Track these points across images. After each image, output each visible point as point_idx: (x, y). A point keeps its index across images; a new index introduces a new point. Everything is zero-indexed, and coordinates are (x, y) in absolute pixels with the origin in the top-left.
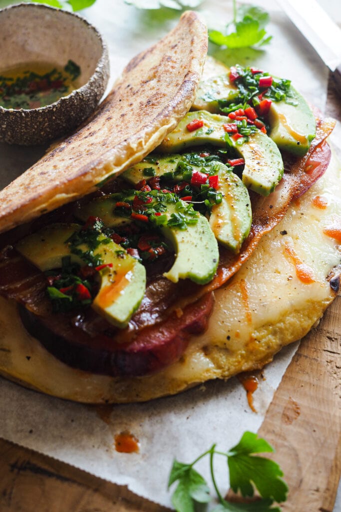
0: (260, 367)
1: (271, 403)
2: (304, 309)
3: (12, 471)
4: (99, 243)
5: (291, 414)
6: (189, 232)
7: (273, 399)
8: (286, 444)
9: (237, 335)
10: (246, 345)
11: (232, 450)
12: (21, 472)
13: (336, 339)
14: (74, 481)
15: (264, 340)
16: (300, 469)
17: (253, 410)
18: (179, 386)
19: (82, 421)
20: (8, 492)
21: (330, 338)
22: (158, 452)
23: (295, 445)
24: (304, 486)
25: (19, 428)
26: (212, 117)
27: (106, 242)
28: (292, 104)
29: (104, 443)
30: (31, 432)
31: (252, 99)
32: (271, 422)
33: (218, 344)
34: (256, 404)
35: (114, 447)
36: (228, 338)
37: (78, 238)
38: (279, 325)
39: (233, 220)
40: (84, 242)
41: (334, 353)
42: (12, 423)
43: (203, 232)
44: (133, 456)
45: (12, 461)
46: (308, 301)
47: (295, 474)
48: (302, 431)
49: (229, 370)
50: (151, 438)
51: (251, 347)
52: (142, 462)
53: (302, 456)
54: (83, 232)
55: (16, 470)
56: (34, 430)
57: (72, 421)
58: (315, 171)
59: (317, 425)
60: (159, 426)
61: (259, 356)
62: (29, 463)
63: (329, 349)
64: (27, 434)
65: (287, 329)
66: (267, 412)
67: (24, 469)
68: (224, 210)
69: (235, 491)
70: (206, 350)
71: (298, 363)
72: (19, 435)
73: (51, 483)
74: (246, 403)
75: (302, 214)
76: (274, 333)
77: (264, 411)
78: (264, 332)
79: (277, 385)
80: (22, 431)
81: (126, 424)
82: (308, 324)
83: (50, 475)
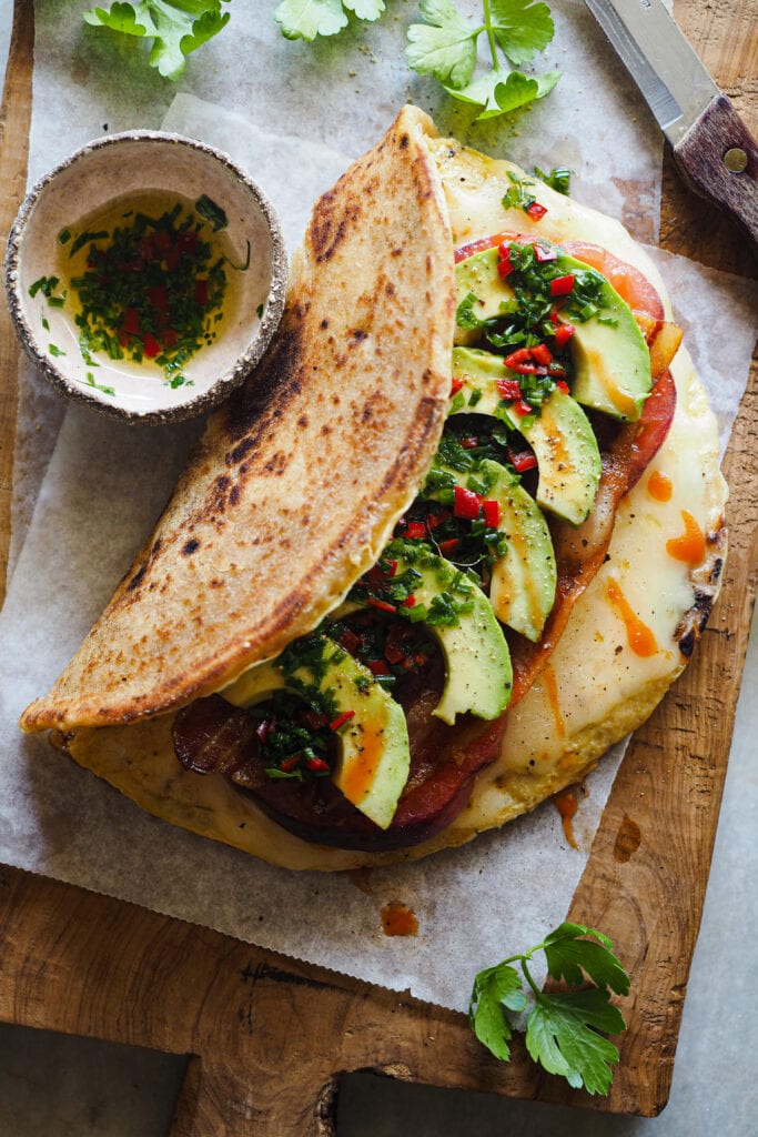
0: (579, 780)
1: (598, 830)
2: (641, 694)
3: (245, 981)
4: (326, 663)
5: (628, 844)
6: (463, 630)
7: (601, 823)
8: (623, 893)
9: (545, 757)
10: (559, 762)
11: (549, 938)
12: (258, 981)
13: (690, 706)
14: (334, 987)
15: (583, 750)
16: (643, 931)
17: (573, 845)
18: (465, 836)
19: (332, 895)
20: (247, 1013)
21: (680, 706)
22: (445, 929)
23: (636, 894)
24: (650, 956)
25: (244, 915)
26: (475, 362)
27: (336, 660)
28: (608, 323)
29: (367, 927)
30: (261, 919)
31: (540, 323)
32: (599, 860)
33: (518, 771)
34: (578, 836)
35: (382, 929)
36: (532, 763)
37: (292, 657)
38: (604, 725)
39: (528, 587)
40: (303, 664)
41: (686, 731)
42: (232, 910)
43: (485, 628)
44: (411, 940)
45: (243, 966)
46: (648, 682)
47: (637, 941)
48: (644, 869)
49: (535, 799)
50: (431, 909)
51: (565, 764)
52: (424, 948)
53: (645, 909)
54: (298, 644)
55: (250, 980)
56: (264, 915)
57: (317, 893)
58: (651, 438)
59: (665, 858)
60: (441, 889)
61: (578, 770)
62: (266, 967)
63: (680, 726)
64: (256, 923)
65: (616, 728)
66: (593, 844)
67: (262, 977)
68: (512, 566)
69: (557, 978)
70: (500, 782)
71: (634, 757)
72: (245, 927)
73: (301, 992)
74: (562, 836)
75: (633, 516)
76: (599, 736)
77: (588, 845)
78: (583, 740)
79: (606, 801)
80: (248, 918)
81: (394, 889)
82: (647, 710)
83: (300, 981)
